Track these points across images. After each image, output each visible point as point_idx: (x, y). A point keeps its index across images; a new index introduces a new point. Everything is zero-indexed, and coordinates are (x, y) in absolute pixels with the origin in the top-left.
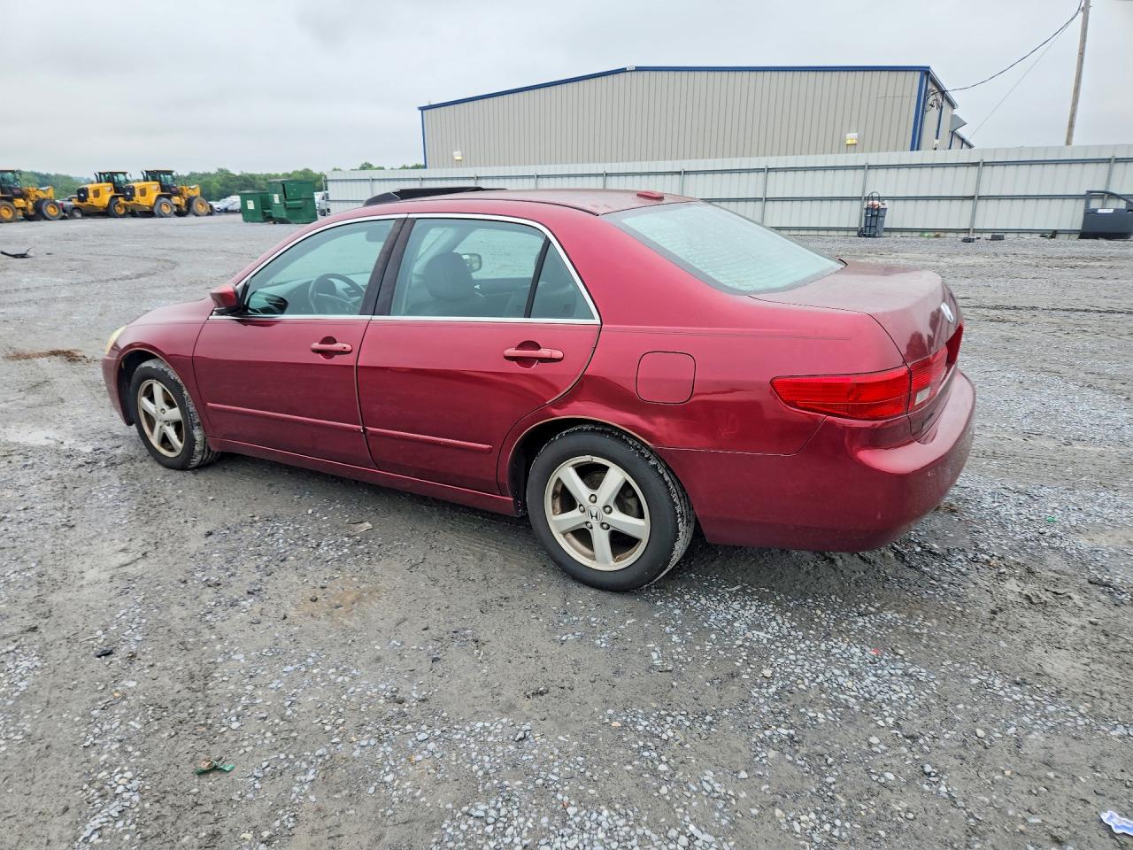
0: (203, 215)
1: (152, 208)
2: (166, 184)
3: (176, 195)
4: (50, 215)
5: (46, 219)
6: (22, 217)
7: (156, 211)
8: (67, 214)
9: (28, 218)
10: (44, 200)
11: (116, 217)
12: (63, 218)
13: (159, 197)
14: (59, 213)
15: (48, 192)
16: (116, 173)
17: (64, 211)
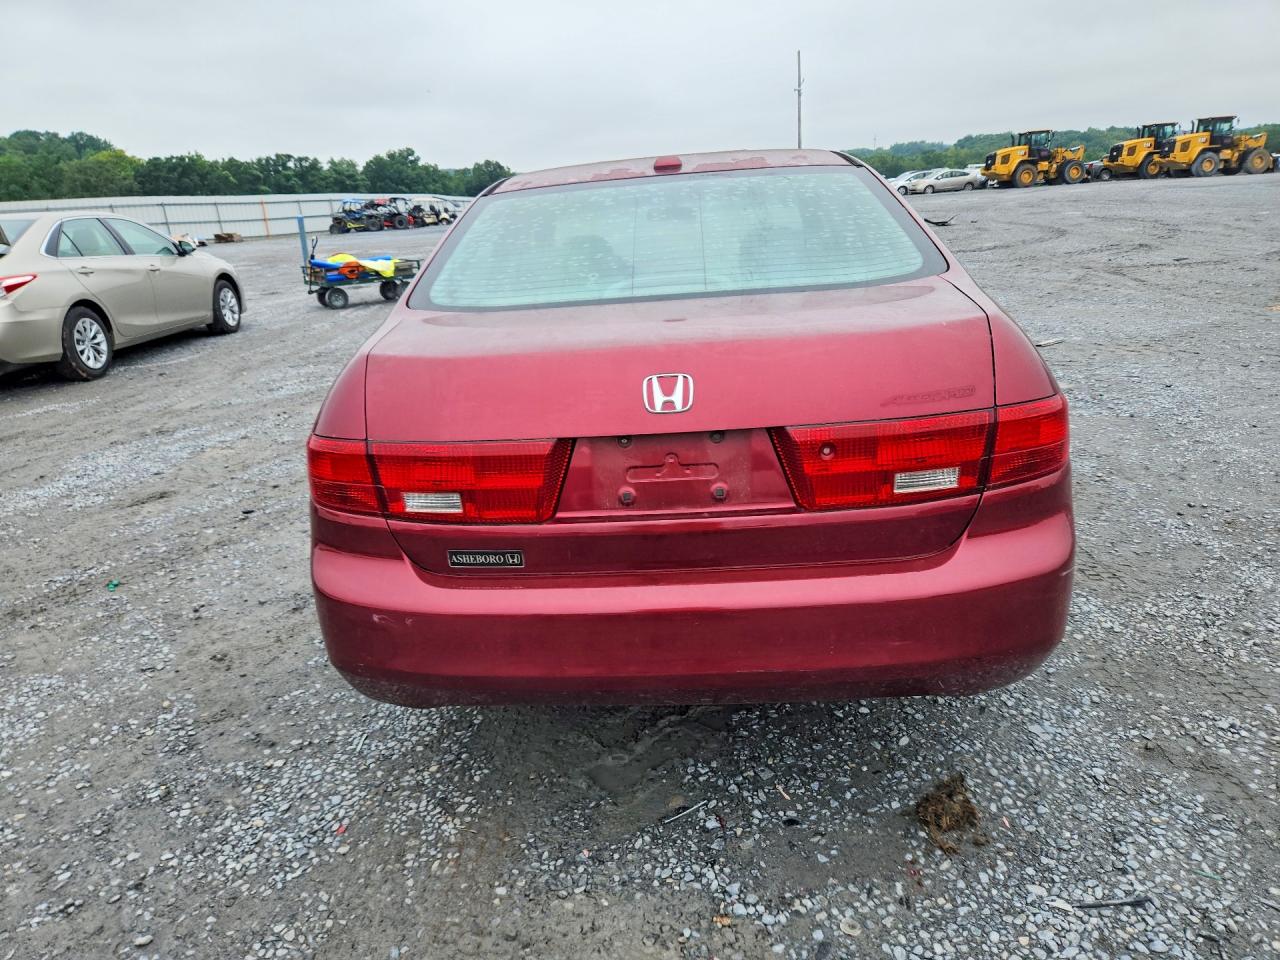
0: (1257, 172)
1: (1190, 165)
2: (1217, 133)
3: (1227, 148)
4: (1071, 178)
5: (1068, 183)
6: (1043, 181)
7: (1194, 169)
8: (1092, 176)
9: (1049, 182)
10: (1070, 161)
11: (1145, 178)
12: (1085, 181)
13: (1204, 151)
14: (1082, 175)
15: (1078, 152)
16: (1163, 126)
17: (1088, 173)
